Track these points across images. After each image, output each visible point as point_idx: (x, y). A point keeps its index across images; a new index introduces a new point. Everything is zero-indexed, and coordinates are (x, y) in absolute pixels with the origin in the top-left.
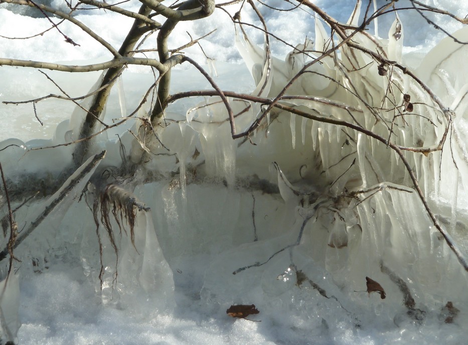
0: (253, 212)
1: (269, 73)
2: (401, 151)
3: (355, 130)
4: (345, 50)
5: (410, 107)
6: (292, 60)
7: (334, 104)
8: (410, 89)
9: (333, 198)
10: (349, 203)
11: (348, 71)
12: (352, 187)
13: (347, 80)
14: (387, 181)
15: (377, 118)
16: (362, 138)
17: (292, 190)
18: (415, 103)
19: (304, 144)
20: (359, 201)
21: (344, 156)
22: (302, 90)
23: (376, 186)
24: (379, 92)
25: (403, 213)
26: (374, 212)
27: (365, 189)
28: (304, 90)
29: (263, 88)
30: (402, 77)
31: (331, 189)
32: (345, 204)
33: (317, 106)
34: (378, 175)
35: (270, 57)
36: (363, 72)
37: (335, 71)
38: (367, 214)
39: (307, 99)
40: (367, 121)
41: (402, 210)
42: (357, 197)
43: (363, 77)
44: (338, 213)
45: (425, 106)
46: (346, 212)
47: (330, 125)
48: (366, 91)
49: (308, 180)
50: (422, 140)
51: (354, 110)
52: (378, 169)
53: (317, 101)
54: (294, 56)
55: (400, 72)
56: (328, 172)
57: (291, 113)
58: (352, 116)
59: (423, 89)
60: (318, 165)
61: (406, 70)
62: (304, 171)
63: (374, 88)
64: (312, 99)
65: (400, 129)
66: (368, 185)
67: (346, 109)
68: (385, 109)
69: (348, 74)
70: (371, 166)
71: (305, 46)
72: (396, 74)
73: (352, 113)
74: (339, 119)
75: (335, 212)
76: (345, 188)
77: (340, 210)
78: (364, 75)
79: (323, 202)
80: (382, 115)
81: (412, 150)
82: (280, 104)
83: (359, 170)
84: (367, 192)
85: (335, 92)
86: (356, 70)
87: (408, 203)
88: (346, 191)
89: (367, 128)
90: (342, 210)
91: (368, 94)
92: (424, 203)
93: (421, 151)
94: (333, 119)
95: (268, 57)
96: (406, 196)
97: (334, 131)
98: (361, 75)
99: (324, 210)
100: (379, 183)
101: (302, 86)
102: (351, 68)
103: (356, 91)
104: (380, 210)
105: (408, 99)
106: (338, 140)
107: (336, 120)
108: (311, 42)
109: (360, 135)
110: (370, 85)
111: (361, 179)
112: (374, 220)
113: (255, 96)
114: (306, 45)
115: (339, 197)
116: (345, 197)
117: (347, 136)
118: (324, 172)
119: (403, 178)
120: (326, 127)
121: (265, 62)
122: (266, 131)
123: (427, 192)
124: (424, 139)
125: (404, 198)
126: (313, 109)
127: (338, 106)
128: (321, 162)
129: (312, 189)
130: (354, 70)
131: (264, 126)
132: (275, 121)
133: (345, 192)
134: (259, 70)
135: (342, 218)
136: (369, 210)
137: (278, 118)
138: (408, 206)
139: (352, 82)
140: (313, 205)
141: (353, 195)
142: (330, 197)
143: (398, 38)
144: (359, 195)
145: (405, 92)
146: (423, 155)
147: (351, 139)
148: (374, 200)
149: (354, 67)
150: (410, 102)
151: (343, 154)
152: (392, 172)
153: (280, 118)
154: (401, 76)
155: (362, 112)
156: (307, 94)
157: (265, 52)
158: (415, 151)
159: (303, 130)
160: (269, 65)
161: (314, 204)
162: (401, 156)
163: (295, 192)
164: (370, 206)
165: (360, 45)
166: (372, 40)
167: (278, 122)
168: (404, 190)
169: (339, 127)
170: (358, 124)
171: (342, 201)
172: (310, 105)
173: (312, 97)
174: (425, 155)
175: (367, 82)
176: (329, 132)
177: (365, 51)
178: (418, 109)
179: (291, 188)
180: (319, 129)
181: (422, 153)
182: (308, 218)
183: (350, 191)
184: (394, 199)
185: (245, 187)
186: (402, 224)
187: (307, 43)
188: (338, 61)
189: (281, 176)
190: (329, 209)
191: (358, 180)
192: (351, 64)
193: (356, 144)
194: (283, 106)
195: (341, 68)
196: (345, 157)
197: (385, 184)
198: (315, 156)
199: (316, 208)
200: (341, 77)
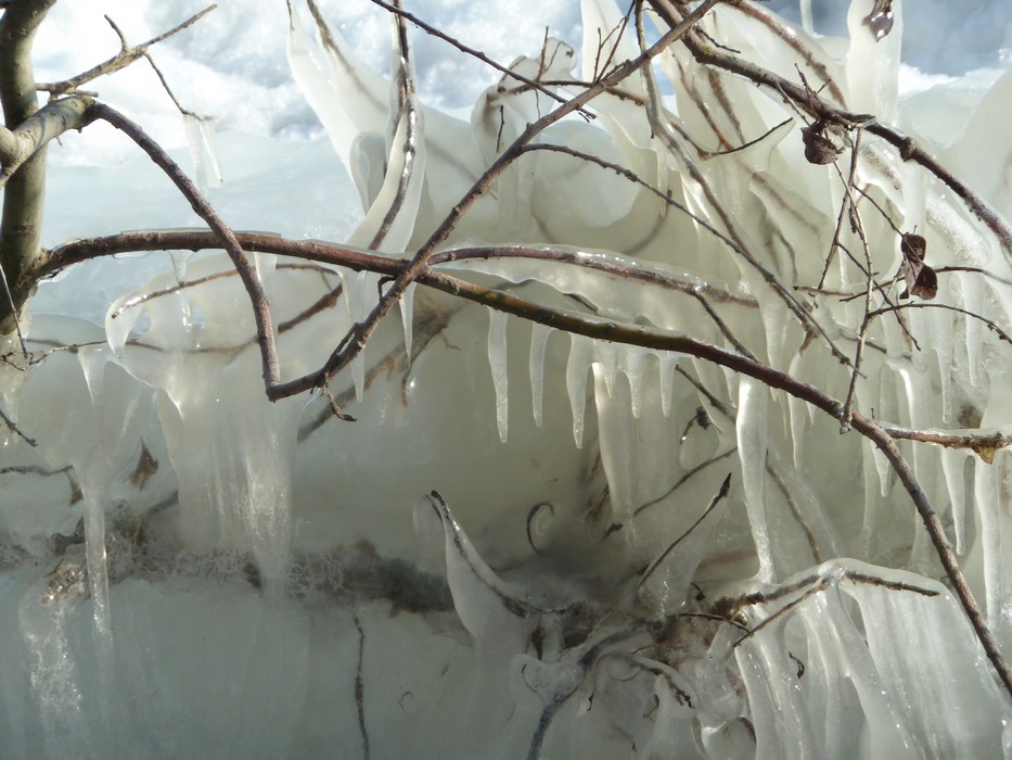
0: (358, 679)
1: (411, 167)
2: (893, 444)
3: (727, 371)
4: (688, 78)
5: (927, 282)
6: (497, 117)
7: (648, 277)
8: (928, 216)
9: (649, 624)
10: (707, 642)
11: (702, 154)
12: (720, 583)
13: (698, 187)
14: (848, 556)
15: (807, 327)
16: (755, 396)
17: (500, 594)
18: (947, 269)
19: (539, 424)
20: (745, 630)
21: (689, 467)
22: (535, 228)
23: (806, 575)
24: (815, 229)
25: (905, 673)
26: (800, 674)
27: (767, 586)
28: (543, 227)
29: (389, 219)
30: (898, 175)
31: (642, 590)
32: (696, 644)
33: (586, 284)
34: (815, 536)
35: (415, 105)
36: (756, 158)
37: (652, 156)
38: (772, 678)
39: (547, 256)
40: (774, 337)
41: (901, 662)
42: (739, 619)
43: (757, 178)
44: (668, 677)
45: (981, 280)
46: (698, 674)
47: (633, 353)
48: (769, 231)
49: (557, 558)
50: (979, 406)
51: (724, 297)
52: (815, 515)
53: (586, 264)
54: (502, 101)
55: (890, 153)
56: (630, 529)
57: (490, 309)
58: (717, 319)
59: (973, 216)
60: (595, 505)
61: (912, 148)
62: (543, 524)
63: (797, 216)
64: (569, 259)
65: (892, 365)
66: (779, 574)
67: (693, 293)
68: (837, 293)
69: (699, 164)
70: (791, 505)
71: (542, 65)
72: (874, 161)
73: (718, 309)
74: (670, 327)
75: (657, 672)
76: (695, 585)
77: (675, 666)
78: (759, 168)
79: (613, 640)
80: (828, 315)
81: (937, 440)
82: (450, 277)
83: (745, 518)
84: (773, 597)
85: (655, 233)
86: (730, 150)
87: (922, 635)
88: (700, 597)
89: (772, 363)
90: (684, 666)
91: (776, 239)
92: (981, 632)
93: (967, 443)
94: (645, 330)
95: (405, 107)
96: (914, 609)
97: (650, 374)
98: (747, 169)
99: (618, 669)
100: (818, 562)
101: (533, 214)
102: (711, 143)
103: (729, 227)
104: (821, 664)
105: (919, 251)
106: (665, 407)
107: (656, 332)
108: (563, 50)
109: (746, 387)
110: (782, 204)
111: (753, 553)
112: (800, 699)
113: (362, 247)
114: (547, 63)
115: (672, 619)
116: (694, 619)
117: (700, 394)
118: (617, 527)
119: (910, 548)
120: (618, 360)
121: (396, 123)
122: (404, 382)
123: (994, 594)
124: (985, 402)
125: (908, 616)
126: (575, 297)
127: (663, 282)
128: (607, 491)
129: (574, 593)
130: (723, 149)
131: (397, 361)
132: (436, 344)
133: (694, 601)
134: (373, 153)
135: (681, 696)
136: (783, 666)
137: (445, 331)
138: (923, 646)
139: (715, 195)
140: (578, 652)
141: (723, 610)
142: (641, 621)
143: (881, 33)
144: (744, 612)
145: (906, 228)
146: (978, 458)
147: (714, 403)
148: (801, 626)
149: (722, 141)
150: (928, 261)
151: (687, 460)
152: (867, 526)
153: (454, 330)
154: (893, 169)
155: (755, 305)
156: (551, 240)
157: (395, 88)
158: (946, 444)
159: (535, 372)
160: (409, 134)
161: (581, 646)
162: (895, 462)
163: (508, 603)
164: (782, 647)
165: (744, 58)
166: (786, 38)
167: (448, 346)
168: (906, 587)
169: (667, 358)
170: (739, 347)
171: (684, 636)
172: (560, 280)
173: (567, 249)
174: (984, 458)
175: (773, 193)
176: (632, 378)
177: (759, 78)
178: (958, 289)
179: (494, 589)
180: (597, 368)
181: (971, 452)
182: (560, 700)
183: (714, 597)
184: (872, 621)
185: (325, 587)
186: (902, 714)
187: (548, 55)
188: (661, 117)
189: (457, 542)
190: (633, 665)
191: (741, 556)
192: (714, 127)
193: (734, 420)
194: (460, 283)
195: (673, 145)
196: (695, 471)
197: (838, 566)
198: (584, 471)
199: (587, 661)
200: (673, 177)
